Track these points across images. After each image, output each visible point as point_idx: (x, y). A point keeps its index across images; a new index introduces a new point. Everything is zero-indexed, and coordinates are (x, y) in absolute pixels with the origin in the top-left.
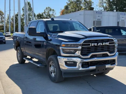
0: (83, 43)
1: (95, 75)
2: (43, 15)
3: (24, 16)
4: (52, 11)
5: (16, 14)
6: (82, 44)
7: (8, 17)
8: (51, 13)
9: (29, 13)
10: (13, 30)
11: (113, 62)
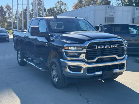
0: (89, 45)
1: (103, 81)
2: (54, 10)
3: (33, 11)
4: (64, 5)
5: (25, 9)
6: (88, 47)
7: (16, 12)
8: (63, 7)
9: (39, 8)
10: (22, 27)
11: (121, 66)
